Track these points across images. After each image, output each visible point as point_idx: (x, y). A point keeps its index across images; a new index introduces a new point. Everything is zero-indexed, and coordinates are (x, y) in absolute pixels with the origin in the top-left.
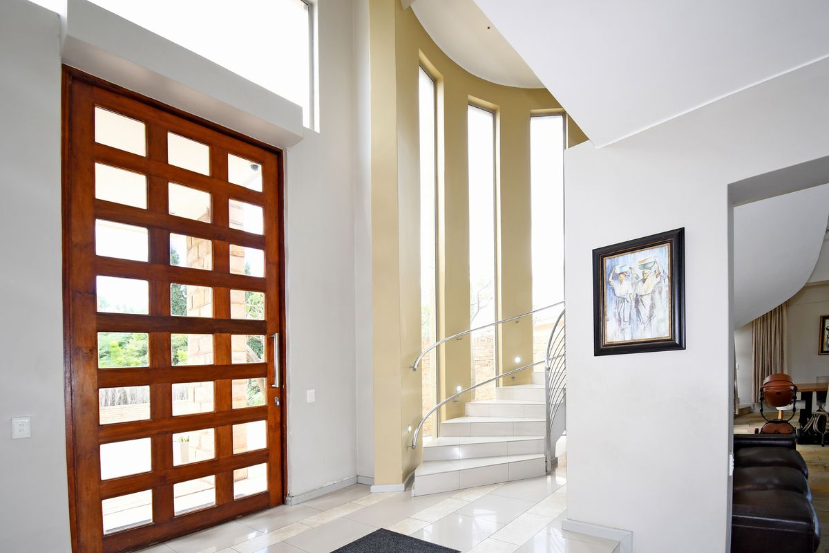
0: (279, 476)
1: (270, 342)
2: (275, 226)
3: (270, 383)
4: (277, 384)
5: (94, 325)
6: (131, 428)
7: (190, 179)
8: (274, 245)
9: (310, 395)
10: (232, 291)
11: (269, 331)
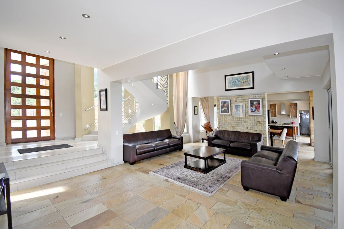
0: (53, 132)
1: (50, 101)
2: (52, 74)
3: (50, 111)
4: (52, 111)
5: (10, 96)
6: (18, 118)
7: (31, 65)
8: (52, 79)
9: (61, 115)
10: (41, 89)
11: (50, 98)
